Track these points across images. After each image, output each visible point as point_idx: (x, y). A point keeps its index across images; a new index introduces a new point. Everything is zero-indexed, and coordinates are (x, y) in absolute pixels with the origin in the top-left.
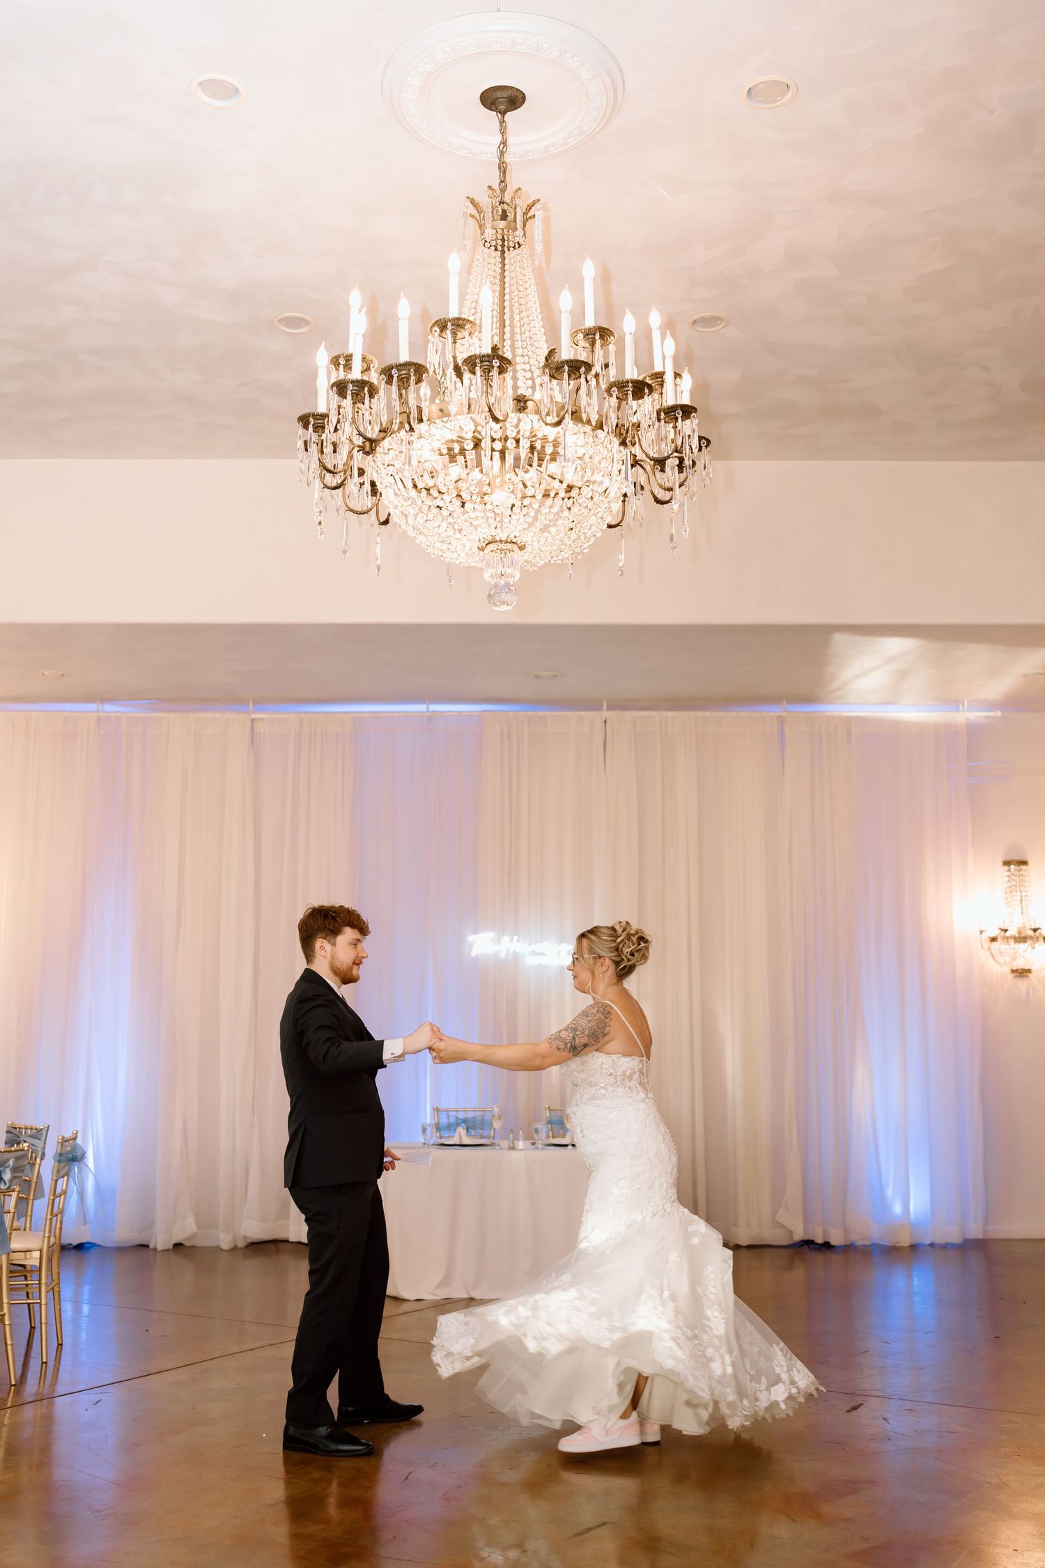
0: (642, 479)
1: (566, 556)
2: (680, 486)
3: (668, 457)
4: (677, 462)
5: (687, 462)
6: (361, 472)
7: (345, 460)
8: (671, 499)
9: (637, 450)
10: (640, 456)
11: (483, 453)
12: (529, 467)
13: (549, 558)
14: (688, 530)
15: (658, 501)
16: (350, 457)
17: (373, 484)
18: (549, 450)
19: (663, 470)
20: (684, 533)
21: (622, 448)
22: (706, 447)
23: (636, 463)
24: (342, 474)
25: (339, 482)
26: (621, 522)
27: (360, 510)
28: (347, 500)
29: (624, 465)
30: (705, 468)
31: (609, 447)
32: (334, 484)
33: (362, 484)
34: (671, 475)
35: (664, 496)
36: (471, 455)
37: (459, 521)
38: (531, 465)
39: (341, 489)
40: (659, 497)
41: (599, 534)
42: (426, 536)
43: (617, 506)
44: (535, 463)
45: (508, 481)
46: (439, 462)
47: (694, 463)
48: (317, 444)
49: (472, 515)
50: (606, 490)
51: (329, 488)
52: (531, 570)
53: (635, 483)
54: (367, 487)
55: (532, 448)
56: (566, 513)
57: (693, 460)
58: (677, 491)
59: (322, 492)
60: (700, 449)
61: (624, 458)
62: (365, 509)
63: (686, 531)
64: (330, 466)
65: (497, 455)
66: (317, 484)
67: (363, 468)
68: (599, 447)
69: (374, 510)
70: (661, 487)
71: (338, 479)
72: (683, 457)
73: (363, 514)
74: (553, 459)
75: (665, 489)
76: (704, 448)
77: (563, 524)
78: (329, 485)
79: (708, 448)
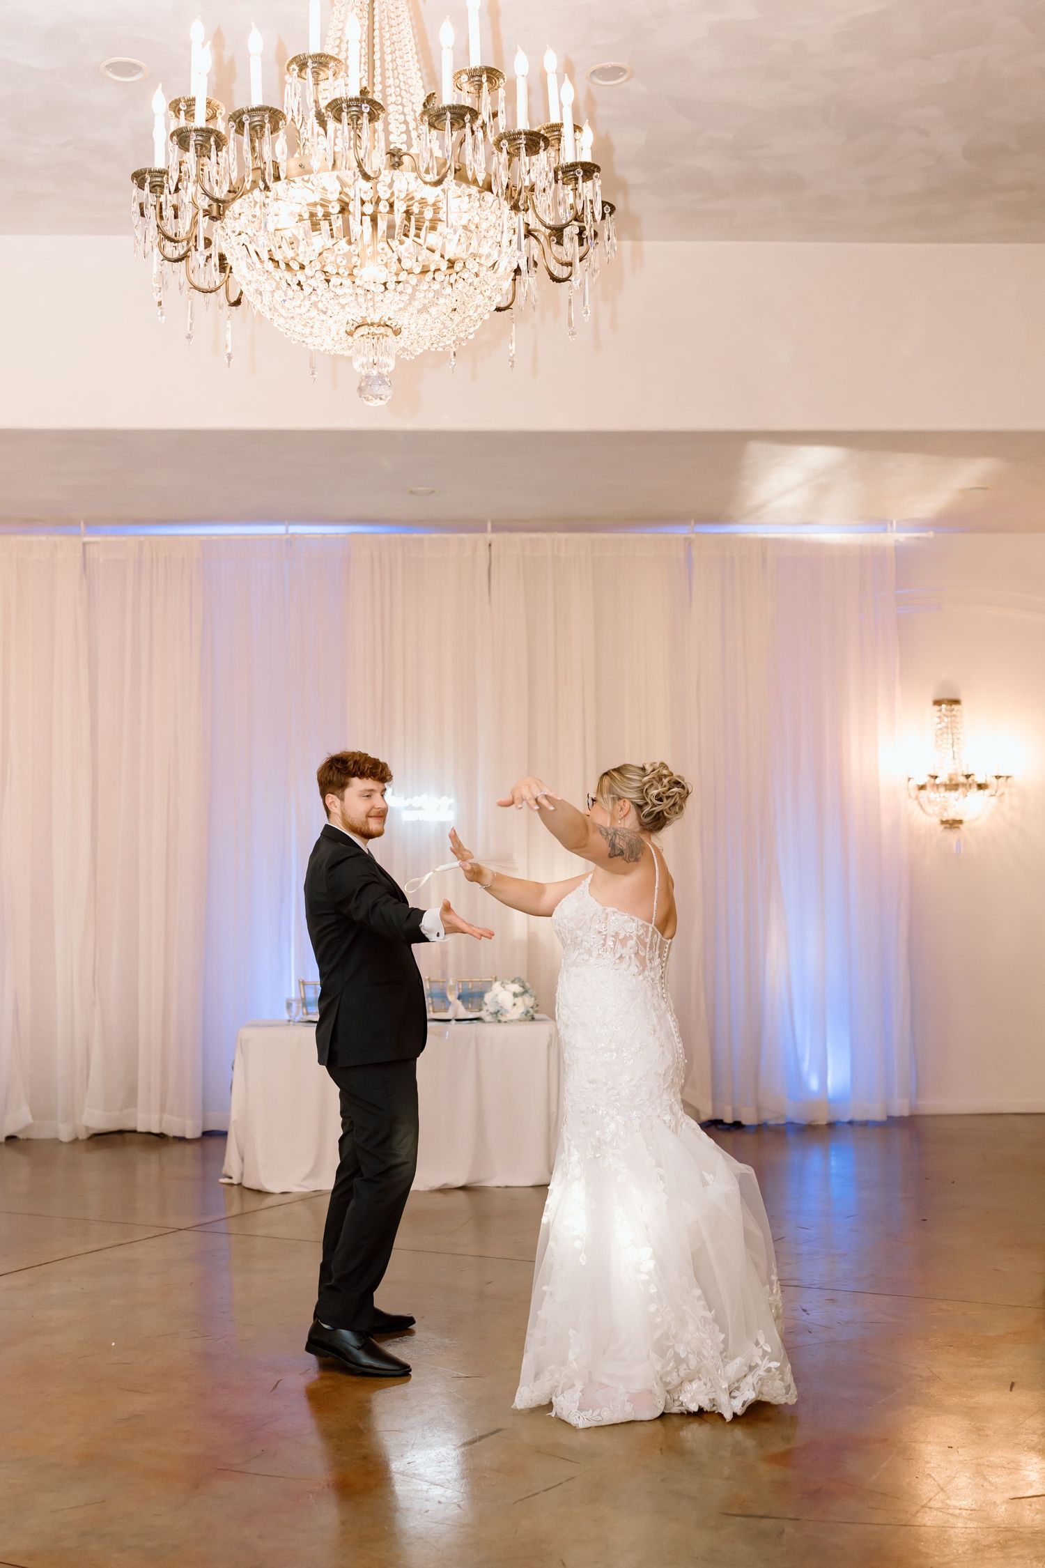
0: (536, 253)
1: (448, 342)
2: (580, 260)
3: (567, 225)
4: (577, 231)
5: (589, 233)
6: (208, 243)
7: (188, 227)
8: (571, 275)
9: (530, 218)
10: (534, 224)
11: (351, 217)
12: (405, 238)
13: (428, 344)
14: (589, 311)
15: (555, 279)
16: (195, 223)
17: (222, 258)
18: (428, 214)
19: (560, 243)
20: (584, 316)
21: (513, 212)
22: (611, 214)
23: (529, 233)
24: (185, 243)
25: (182, 252)
26: (511, 304)
27: (206, 287)
28: (192, 275)
29: (516, 236)
30: (609, 239)
31: (498, 212)
32: (176, 255)
33: (209, 257)
34: (570, 248)
35: (561, 272)
36: (337, 221)
37: (323, 299)
38: (406, 235)
39: (184, 262)
40: (556, 273)
41: (487, 317)
42: (285, 318)
43: (507, 284)
44: (413, 231)
45: (381, 251)
46: (297, 229)
47: (596, 234)
48: (155, 206)
49: (338, 291)
50: (495, 264)
51: (170, 260)
52: (408, 359)
53: (528, 257)
54: (215, 260)
55: (408, 213)
56: (448, 290)
57: (595, 231)
58: (577, 267)
59: (162, 265)
60: (603, 217)
61: (516, 226)
62: (212, 286)
63: (587, 313)
64: (171, 234)
65: (367, 219)
66: (156, 255)
67: (210, 236)
68: (486, 212)
69: (223, 288)
70: (558, 261)
71: (181, 250)
72: (585, 227)
73: (211, 292)
74: (433, 228)
75: (562, 264)
76: (607, 215)
77: (445, 303)
78: (170, 256)
79: (612, 216)
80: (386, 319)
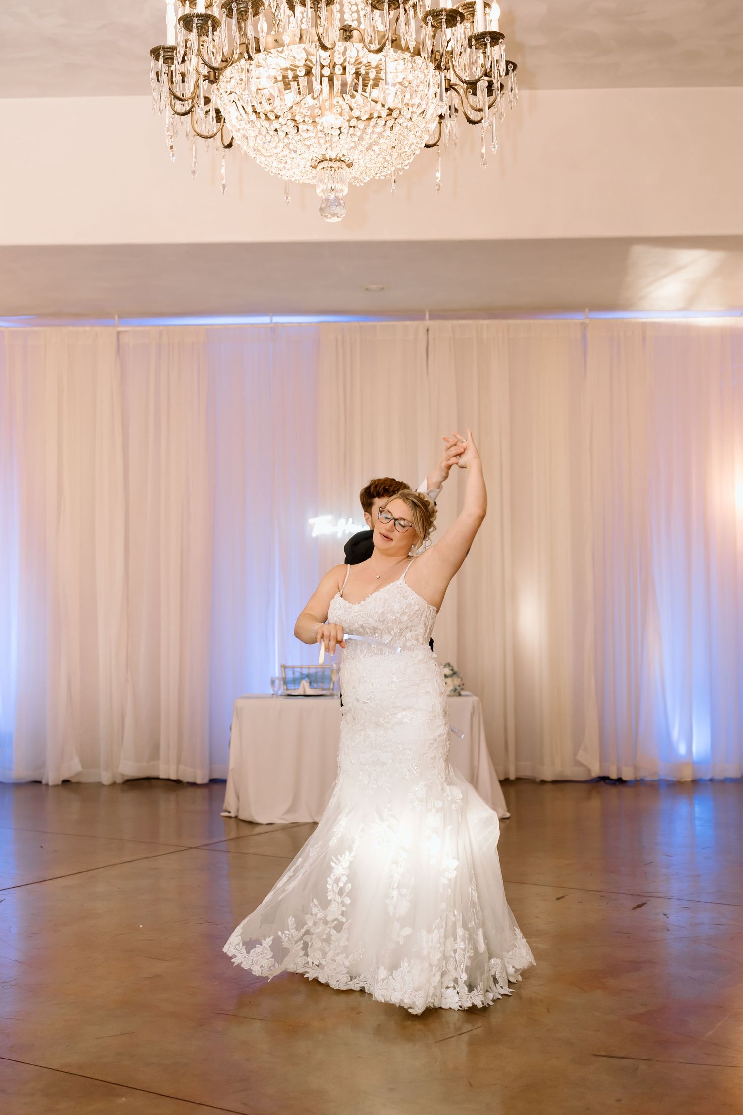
0: (456, 102)
1: (389, 172)
2: (489, 107)
3: (479, 80)
4: (487, 84)
5: (496, 85)
6: (207, 100)
7: (192, 89)
8: (482, 119)
9: (451, 74)
10: (454, 80)
11: (313, 78)
12: (355, 93)
13: (374, 174)
14: (497, 146)
15: (470, 122)
16: (197, 86)
17: (218, 111)
18: (372, 75)
19: (474, 94)
20: (493, 149)
21: (437, 72)
22: (513, 70)
23: (450, 87)
24: (190, 101)
25: (188, 108)
26: (438, 141)
27: (205, 134)
28: (195, 125)
29: (440, 89)
30: (512, 90)
31: (426, 72)
32: (183, 111)
33: (207, 112)
34: (481, 97)
35: (474, 116)
36: (303, 82)
37: (294, 142)
38: (356, 91)
39: (190, 115)
40: (471, 117)
41: (418, 152)
42: (265, 156)
43: (434, 126)
44: (361, 87)
45: (336, 104)
46: (273, 88)
47: (502, 86)
48: (167, 74)
49: (305, 135)
50: (424, 111)
51: (179, 114)
52: (358, 185)
53: (450, 106)
54: (213, 114)
55: (357, 74)
56: (388, 132)
57: (501, 84)
58: (487, 112)
59: (173, 118)
60: (507, 73)
61: (439, 82)
62: (211, 133)
63: (495, 147)
64: (179, 94)
65: (325, 80)
66: (168, 111)
67: (208, 96)
68: (416, 72)
69: (219, 134)
70: (472, 108)
71: (187, 106)
72: (492, 81)
73: (210, 138)
74: (376, 85)
75: (476, 110)
76: (511, 72)
77: (386, 143)
78: (179, 111)
79: (515, 72)
80: (341, 156)
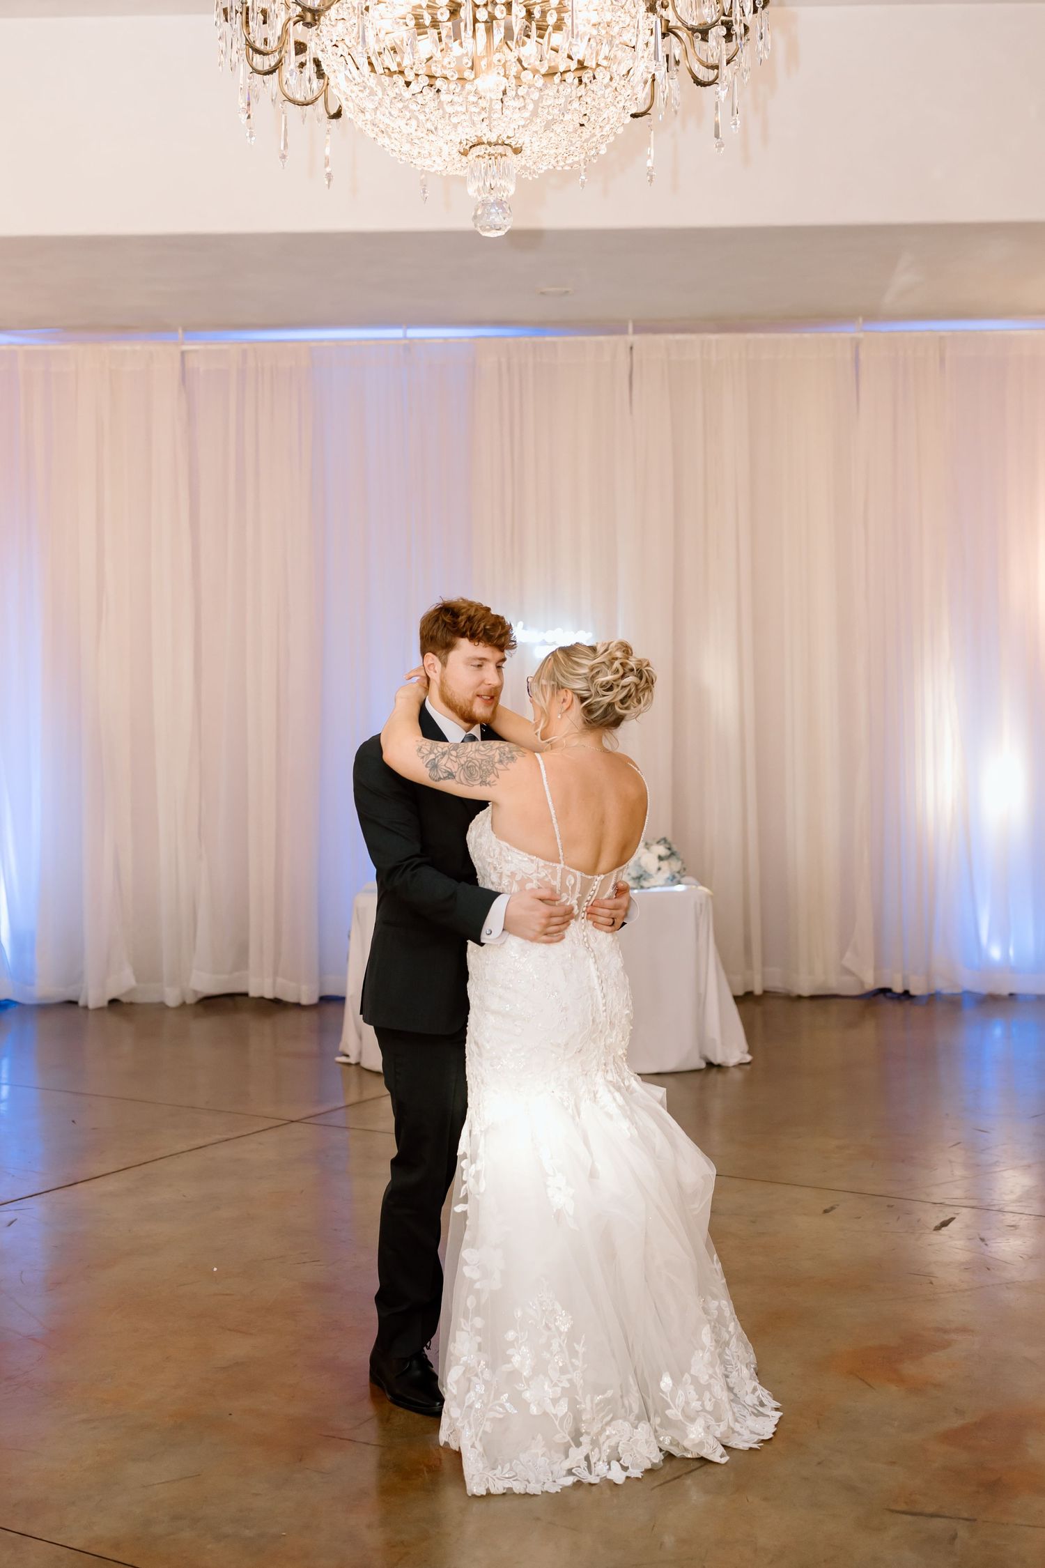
0: (677, 52)
1: (576, 159)
2: (728, 63)
3: (713, 25)
4: (724, 31)
5: (738, 29)
6: (301, 48)
7: (279, 33)
8: (717, 77)
9: (669, 14)
10: (674, 22)
11: (462, 25)
12: (526, 39)
13: (553, 162)
14: (738, 122)
15: (699, 83)
16: (285, 30)
17: (317, 63)
18: (552, 19)
19: (705, 39)
20: (733, 127)
21: (650, 14)
22: (763, 7)
23: (668, 31)
24: (276, 53)
25: (273, 64)
26: (649, 109)
27: (302, 99)
28: (285, 87)
29: (653, 36)
30: (762, 38)
31: (633, 11)
32: (267, 68)
33: (302, 65)
34: (716, 46)
35: (706, 76)
36: (446, 27)
37: (433, 118)
38: (528, 36)
39: (276, 74)
40: (700, 77)
41: (620, 131)
42: (390, 137)
43: (643, 93)
44: (534, 33)
45: (496, 63)
46: (403, 34)
47: (746, 28)
48: (241, 13)
49: (449, 109)
50: (629, 72)
51: (259, 72)
52: (530, 178)
53: (667, 56)
54: (310, 68)
55: (529, 14)
56: (576, 105)
57: (745, 26)
58: (725, 71)
59: (250, 78)
60: (755, 11)
61: (653, 26)
62: (310, 97)
63: (735, 124)
64: (259, 45)
65: (481, 27)
66: (243, 69)
67: (305, 42)
68: (619, 13)
69: (321, 100)
70: (702, 63)
71: (271, 61)
72: (731, 21)
73: (307, 105)
74: (558, 27)
75: (708, 67)
76: (760, 10)
77: (572, 119)
78: (260, 68)
79: (765, 9)
80: (505, 138)
